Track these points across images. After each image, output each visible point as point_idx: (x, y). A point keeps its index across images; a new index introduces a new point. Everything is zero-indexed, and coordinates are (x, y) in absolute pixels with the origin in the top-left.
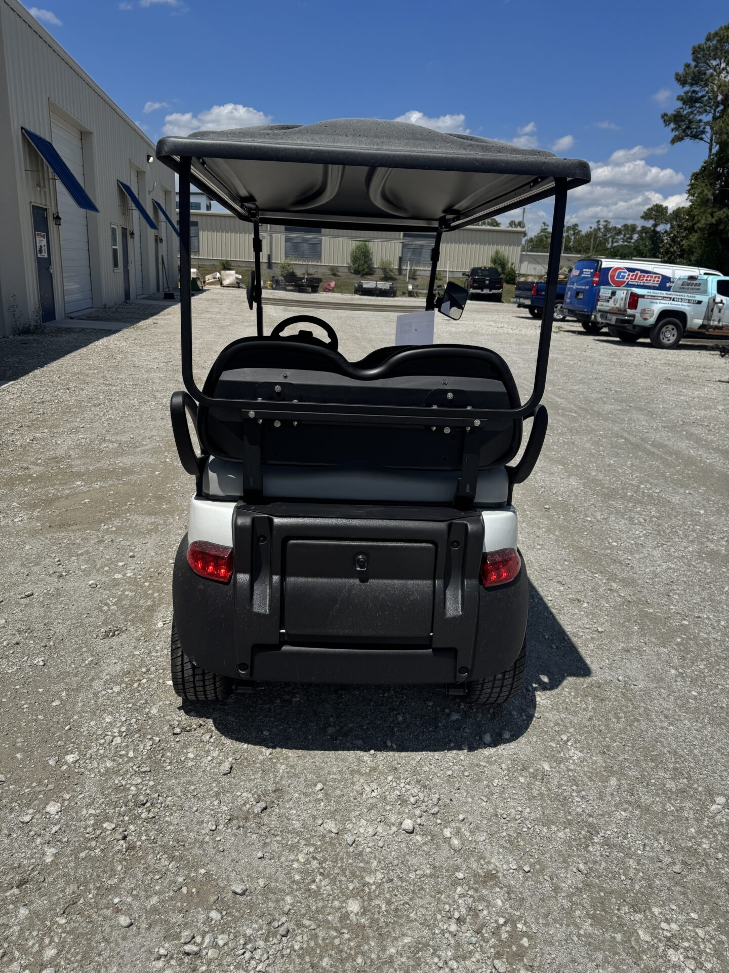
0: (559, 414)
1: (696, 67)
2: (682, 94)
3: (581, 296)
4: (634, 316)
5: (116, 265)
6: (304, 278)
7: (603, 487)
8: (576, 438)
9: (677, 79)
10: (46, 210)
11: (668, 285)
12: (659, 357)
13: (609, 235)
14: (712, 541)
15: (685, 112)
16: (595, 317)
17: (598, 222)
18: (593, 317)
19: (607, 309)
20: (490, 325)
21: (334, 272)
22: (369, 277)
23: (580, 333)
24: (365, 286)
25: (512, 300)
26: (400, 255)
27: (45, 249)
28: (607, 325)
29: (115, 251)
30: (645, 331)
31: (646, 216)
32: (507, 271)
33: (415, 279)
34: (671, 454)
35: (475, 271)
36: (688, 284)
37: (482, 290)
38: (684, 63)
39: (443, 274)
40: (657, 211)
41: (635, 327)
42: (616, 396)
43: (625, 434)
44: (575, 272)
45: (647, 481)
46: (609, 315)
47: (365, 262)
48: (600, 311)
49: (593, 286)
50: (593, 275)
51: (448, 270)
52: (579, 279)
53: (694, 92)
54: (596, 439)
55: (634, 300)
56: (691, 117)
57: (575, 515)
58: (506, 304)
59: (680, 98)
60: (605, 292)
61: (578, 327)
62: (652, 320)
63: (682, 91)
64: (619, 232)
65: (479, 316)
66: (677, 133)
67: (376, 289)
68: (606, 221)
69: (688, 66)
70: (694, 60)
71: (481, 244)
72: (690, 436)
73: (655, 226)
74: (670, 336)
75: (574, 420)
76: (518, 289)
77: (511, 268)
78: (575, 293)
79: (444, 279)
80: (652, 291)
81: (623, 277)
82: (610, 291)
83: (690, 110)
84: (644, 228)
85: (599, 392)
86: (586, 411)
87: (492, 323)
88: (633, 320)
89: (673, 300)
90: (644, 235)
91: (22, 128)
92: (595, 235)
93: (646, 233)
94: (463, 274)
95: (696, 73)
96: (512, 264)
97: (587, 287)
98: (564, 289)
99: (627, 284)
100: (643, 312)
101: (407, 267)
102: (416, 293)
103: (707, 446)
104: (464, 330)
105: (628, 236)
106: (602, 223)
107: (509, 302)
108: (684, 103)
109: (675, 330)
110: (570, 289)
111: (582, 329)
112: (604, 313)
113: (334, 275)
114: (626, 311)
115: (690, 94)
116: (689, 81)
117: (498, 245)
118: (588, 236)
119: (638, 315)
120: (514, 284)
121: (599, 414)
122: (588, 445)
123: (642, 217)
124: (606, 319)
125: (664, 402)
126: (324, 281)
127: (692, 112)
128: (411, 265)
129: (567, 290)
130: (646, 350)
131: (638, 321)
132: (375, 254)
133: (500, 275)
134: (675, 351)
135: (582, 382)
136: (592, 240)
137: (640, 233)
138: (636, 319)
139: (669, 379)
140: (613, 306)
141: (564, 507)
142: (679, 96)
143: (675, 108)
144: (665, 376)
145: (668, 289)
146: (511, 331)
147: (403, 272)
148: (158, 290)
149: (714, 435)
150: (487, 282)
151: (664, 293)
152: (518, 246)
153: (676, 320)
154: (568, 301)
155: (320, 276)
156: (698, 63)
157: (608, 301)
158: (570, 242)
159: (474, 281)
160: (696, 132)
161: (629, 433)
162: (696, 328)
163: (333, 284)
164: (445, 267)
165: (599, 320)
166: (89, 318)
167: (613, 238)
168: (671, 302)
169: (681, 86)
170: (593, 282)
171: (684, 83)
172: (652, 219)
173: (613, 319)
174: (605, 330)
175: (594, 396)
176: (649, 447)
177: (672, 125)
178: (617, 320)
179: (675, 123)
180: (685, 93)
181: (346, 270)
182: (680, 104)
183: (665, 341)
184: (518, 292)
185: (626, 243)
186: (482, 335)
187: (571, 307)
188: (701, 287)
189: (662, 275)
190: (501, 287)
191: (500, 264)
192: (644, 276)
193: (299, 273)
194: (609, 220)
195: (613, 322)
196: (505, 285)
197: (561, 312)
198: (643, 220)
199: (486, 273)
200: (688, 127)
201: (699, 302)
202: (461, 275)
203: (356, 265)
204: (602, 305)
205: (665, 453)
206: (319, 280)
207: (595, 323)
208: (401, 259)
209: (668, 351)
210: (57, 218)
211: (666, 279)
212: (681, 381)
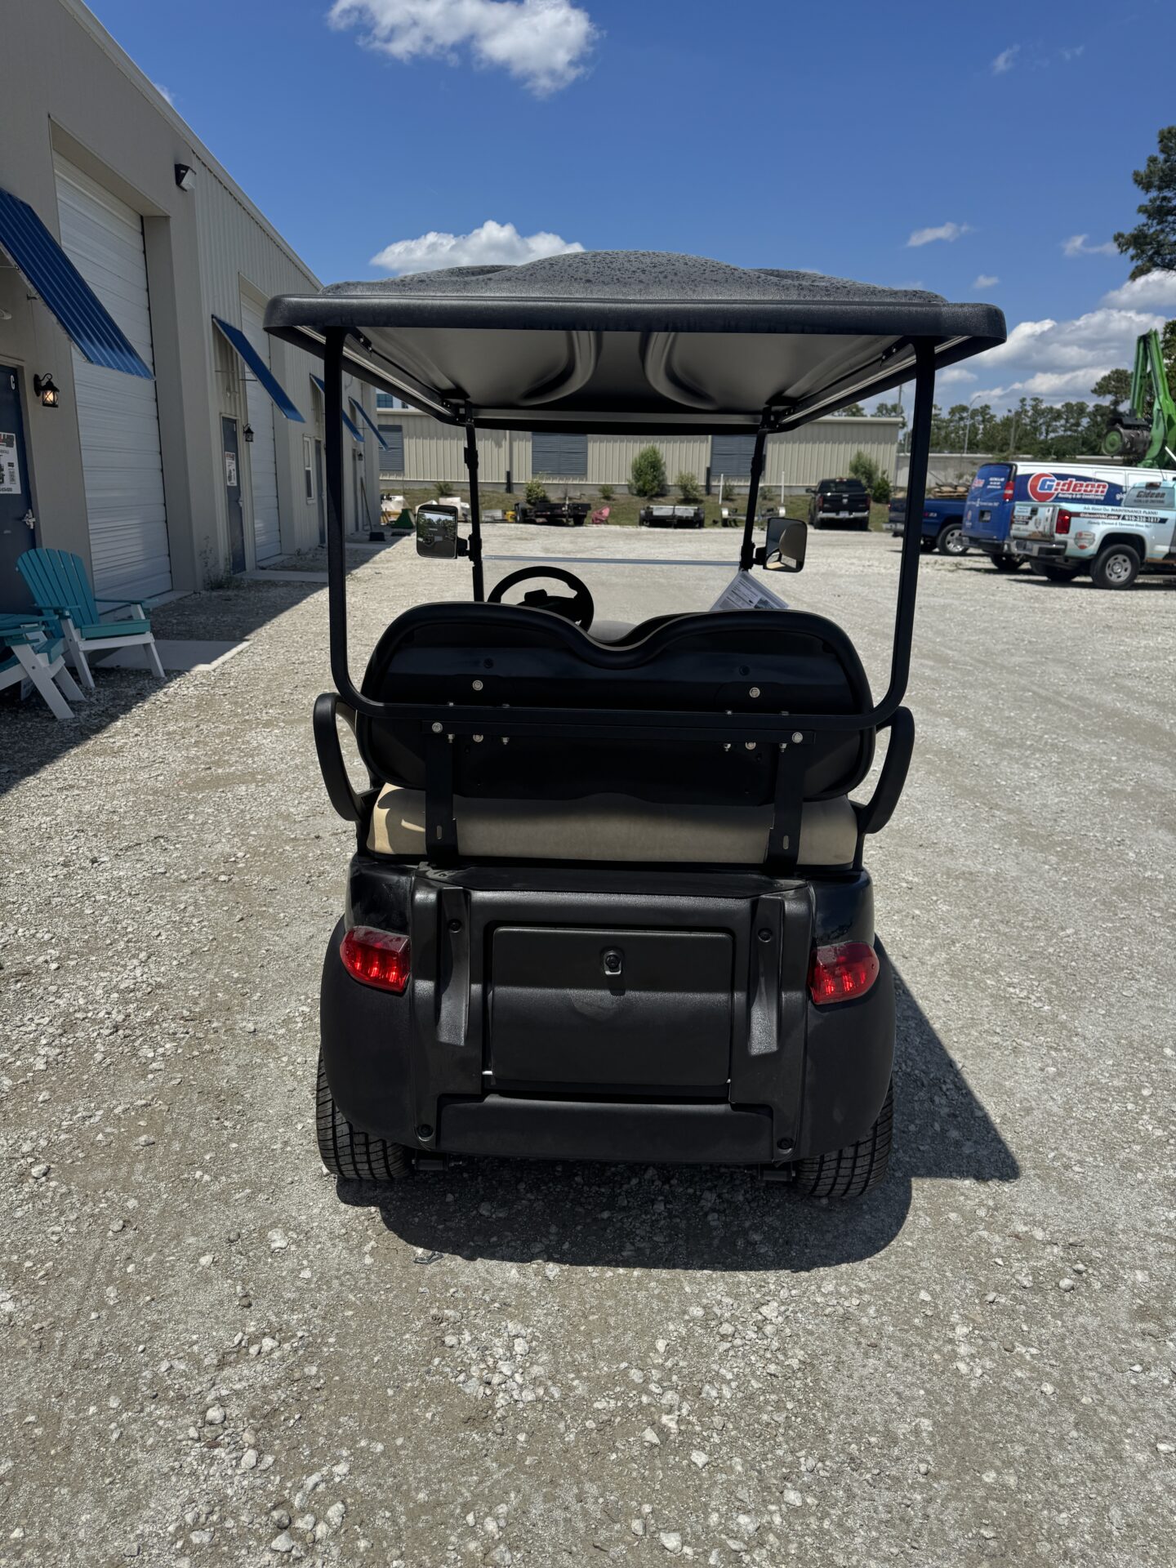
0: (949, 668)
1: (1166, 161)
2: (1147, 203)
3: (987, 517)
4: (1065, 543)
5: (309, 494)
6: (564, 505)
7: (997, 737)
8: (970, 693)
9: (1136, 181)
10: (235, 421)
11: (1118, 497)
12: (1102, 600)
13: (1041, 421)
14: (1118, 782)
15: (1152, 231)
16: (1009, 546)
17: (1023, 400)
18: (1006, 547)
19: (1025, 534)
20: (852, 564)
21: (607, 494)
22: (661, 499)
23: (988, 571)
24: (656, 513)
25: (885, 526)
26: (708, 465)
27: (234, 474)
28: (1027, 558)
29: (308, 473)
30: (1084, 566)
31: (1101, 389)
32: (875, 484)
33: (732, 500)
34: (1090, 707)
35: (825, 485)
36: (1147, 495)
37: (838, 514)
38: (1147, 157)
39: (775, 492)
40: (1118, 380)
41: (1067, 559)
42: (1029, 647)
43: (1035, 688)
44: (979, 483)
45: (1054, 733)
46: (1028, 543)
47: (655, 477)
48: (1015, 538)
49: (1005, 502)
50: (1005, 486)
51: (782, 484)
52: (985, 492)
53: (1164, 199)
54: (996, 693)
55: (1063, 522)
56: (1161, 237)
57: (960, 761)
58: (875, 534)
59: (1142, 210)
60: (1021, 509)
61: (987, 563)
62: (1092, 549)
63: (1145, 198)
64: (1058, 415)
65: (835, 552)
66: (1140, 263)
67: (673, 516)
68: (1035, 399)
69: (1153, 160)
70: (1162, 151)
71: (834, 442)
72: (1120, 688)
73: (1116, 403)
74: (1120, 570)
75: (969, 673)
76: (892, 509)
77: (883, 479)
78: (977, 514)
79: (777, 499)
80: (1091, 506)
81: (1050, 487)
82: (1029, 509)
83: (1159, 228)
84: (1098, 408)
85: (1007, 643)
86: (986, 664)
87: (854, 561)
88: (1065, 549)
89: (1124, 518)
90: (1099, 419)
91: (213, 317)
92: (1017, 421)
93: (1102, 416)
94: (807, 491)
95: (1167, 171)
96: (884, 473)
97: (996, 504)
98: (963, 506)
99: (1057, 497)
100: (1079, 536)
101: (719, 484)
102: (735, 521)
103: (1141, 699)
104: (814, 570)
105: (1072, 421)
106: (1029, 402)
107: (880, 530)
108: (1149, 217)
109: (1128, 562)
110: (971, 507)
111: (993, 566)
112: (1021, 541)
113: (607, 498)
114: (1053, 536)
115: (1158, 203)
116: (1157, 183)
117: (860, 443)
118: (1007, 423)
119: (1071, 542)
120: (887, 502)
121: (1002, 667)
122: (984, 699)
123: (1095, 391)
124: (1025, 548)
125: (1095, 652)
126: (593, 507)
127: (1162, 231)
128: (727, 478)
129: (966, 509)
130: (1085, 592)
131: (1072, 550)
132: (669, 464)
133: (865, 489)
134: (1128, 592)
135: (984, 631)
136: (1013, 430)
137: (1093, 415)
138: (1069, 547)
139: (1109, 627)
140: (1034, 529)
141: (949, 753)
142: (1140, 207)
143: (1136, 226)
144: (1104, 624)
145: (1118, 503)
146: (883, 571)
147: (714, 491)
148: (357, 529)
149: (1154, 688)
150: (845, 501)
151: (1109, 509)
152: (893, 443)
153: (1129, 548)
154: (968, 524)
155: (585, 501)
156: (1169, 155)
157: (1027, 523)
158: (977, 434)
159: (825, 500)
160: (1171, 260)
161: (1039, 686)
162: (1160, 557)
163: (606, 512)
164: (778, 479)
165: (1015, 550)
166: (284, 568)
167: (1049, 426)
168: (1120, 521)
169: (1144, 192)
170: (1005, 496)
171: (1147, 187)
172: (1110, 393)
173: (1034, 549)
174: (1026, 566)
175: (999, 647)
176: (1063, 700)
177: (1132, 251)
178: (1041, 550)
179: (1136, 247)
180: (1150, 201)
181: (626, 490)
182: (1142, 219)
183: (1114, 578)
184: (893, 515)
185: (1069, 433)
186: (841, 576)
187: (973, 534)
188: (1165, 499)
189: (1109, 484)
190: (867, 508)
191: (864, 473)
192: (1081, 485)
193: (554, 497)
194: (1041, 398)
195: (1035, 553)
196: (873, 505)
197: (960, 541)
198: (1095, 396)
199: (844, 488)
200: (1157, 253)
201: (1163, 521)
202: (803, 492)
203: (641, 483)
204: (1018, 529)
205: (1084, 706)
206: (587, 507)
207: (1010, 556)
208: (709, 471)
209: (1118, 592)
210: (249, 432)
211: (1114, 489)
212: (1127, 629)
